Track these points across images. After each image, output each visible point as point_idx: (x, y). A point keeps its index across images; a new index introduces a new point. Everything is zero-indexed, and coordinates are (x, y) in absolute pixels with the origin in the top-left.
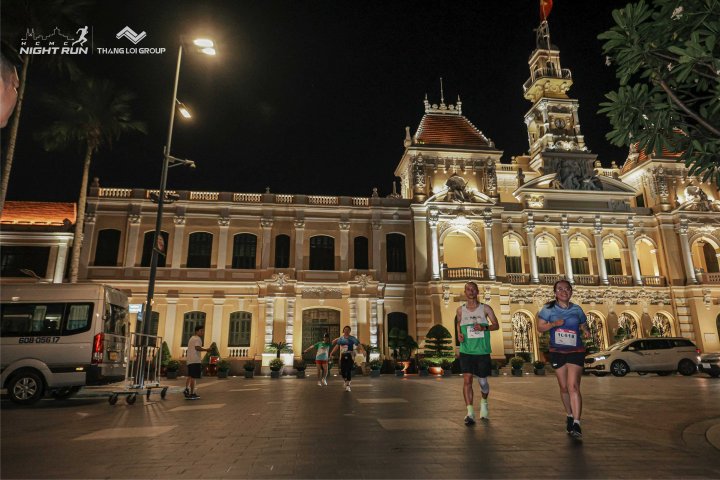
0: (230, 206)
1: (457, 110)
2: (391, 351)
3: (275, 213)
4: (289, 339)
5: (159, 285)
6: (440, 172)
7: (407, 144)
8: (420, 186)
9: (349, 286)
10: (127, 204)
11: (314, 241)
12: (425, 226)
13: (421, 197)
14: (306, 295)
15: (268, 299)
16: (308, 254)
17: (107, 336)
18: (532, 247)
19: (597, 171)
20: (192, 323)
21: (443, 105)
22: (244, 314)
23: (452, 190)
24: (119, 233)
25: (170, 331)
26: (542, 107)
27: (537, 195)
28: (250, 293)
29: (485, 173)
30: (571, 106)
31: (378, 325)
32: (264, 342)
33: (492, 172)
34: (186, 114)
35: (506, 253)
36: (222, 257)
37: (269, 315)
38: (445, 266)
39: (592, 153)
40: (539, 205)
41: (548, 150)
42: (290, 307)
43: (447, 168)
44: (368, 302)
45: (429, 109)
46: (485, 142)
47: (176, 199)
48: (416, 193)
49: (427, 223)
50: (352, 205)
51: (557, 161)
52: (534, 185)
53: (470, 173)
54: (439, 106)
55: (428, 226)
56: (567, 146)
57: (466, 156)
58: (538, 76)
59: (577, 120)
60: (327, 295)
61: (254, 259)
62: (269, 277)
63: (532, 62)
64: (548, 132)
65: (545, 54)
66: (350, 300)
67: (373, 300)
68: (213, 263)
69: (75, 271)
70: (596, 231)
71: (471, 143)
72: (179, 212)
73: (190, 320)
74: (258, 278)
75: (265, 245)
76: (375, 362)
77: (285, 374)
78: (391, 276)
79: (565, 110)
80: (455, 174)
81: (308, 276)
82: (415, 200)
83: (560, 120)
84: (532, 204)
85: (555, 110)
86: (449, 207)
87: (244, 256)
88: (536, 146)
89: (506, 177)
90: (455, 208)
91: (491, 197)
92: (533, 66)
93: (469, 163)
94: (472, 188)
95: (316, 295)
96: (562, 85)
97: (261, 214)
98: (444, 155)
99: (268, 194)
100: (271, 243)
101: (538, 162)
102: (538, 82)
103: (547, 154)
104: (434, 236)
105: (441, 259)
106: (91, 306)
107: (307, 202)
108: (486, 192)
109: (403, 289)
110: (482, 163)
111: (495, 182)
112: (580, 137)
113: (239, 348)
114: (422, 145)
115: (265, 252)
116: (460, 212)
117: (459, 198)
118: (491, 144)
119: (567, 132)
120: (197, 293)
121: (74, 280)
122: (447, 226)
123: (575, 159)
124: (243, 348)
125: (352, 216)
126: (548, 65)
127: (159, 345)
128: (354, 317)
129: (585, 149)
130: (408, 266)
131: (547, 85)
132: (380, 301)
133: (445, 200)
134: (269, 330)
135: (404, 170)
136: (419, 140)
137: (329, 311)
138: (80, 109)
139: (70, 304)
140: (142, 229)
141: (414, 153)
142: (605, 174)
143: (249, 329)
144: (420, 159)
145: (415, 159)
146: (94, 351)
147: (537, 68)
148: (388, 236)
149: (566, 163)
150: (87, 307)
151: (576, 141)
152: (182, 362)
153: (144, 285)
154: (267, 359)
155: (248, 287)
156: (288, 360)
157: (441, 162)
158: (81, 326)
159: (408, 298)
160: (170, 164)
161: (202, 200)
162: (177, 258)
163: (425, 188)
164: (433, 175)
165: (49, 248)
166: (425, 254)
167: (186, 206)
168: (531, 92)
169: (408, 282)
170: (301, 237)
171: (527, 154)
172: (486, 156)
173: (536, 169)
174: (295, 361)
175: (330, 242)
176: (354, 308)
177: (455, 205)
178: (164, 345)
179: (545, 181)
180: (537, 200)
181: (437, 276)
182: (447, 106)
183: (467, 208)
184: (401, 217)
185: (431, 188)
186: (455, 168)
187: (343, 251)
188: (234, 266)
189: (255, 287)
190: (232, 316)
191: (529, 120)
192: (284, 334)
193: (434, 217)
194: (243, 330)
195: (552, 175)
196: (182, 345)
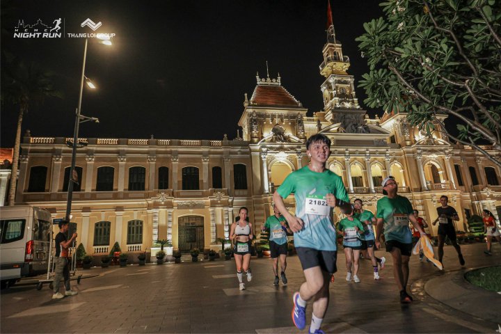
0: (125, 148)
1: (277, 82)
3: (158, 152)
4: (169, 237)
5: (74, 204)
6: (268, 123)
7: (246, 105)
8: (255, 133)
9: (209, 200)
10: (51, 148)
11: (185, 170)
12: (259, 158)
13: (256, 140)
14: (180, 207)
15: (154, 210)
16: (181, 179)
17: (36, 242)
19: (366, 121)
20: (101, 230)
21: (269, 79)
22: (138, 221)
23: (276, 135)
24: (46, 168)
25: (85, 236)
26: (331, 80)
28: (141, 207)
29: (296, 123)
30: (349, 80)
32: (151, 240)
33: (301, 122)
34: (91, 85)
36: (121, 183)
37: (155, 222)
38: (272, 184)
39: (363, 109)
41: (336, 108)
42: (170, 215)
43: (272, 120)
44: (222, 210)
45: (260, 82)
46: (296, 104)
47: (86, 145)
48: (252, 137)
49: (260, 156)
50: (210, 145)
51: (342, 115)
53: (287, 123)
54: (266, 80)
55: (261, 158)
56: (348, 105)
57: (284, 112)
58: (329, 60)
59: (353, 88)
60: (194, 206)
61: (144, 184)
62: (155, 196)
63: (325, 52)
64: (335, 96)
65: (333, 46)
66: (211, 210)
67: (225, 209)
68: (114, 188)
69: (13, 197)
70: (366, 159)
71: (287, 104)
72: (90, 153)
73: (100, 227)
74: (147, 196)
75: (151, 174)
76: (228, 249)
77: (167, 261)
78: (237, 192)
79: (345, 83)
80: (277, 124)
81: (181, 194)
82: (252, 142)
83: (342, 88)
85: (339, 82)
86: (273, 146)
87: (137, 181)
88: (328, 105)
89: (310, 126)
90: (278, 146)
91: (301, 138)
92: (325, 54)
93: (286, 117)
94: (288, 133)
95: (187, 207)
96: (343, 66)
97: (148, 153)
98: (270, 112)
99: (152, 139)
100: (156, 173)
101: (329, 116)
102: (329, 64)
103: (335, 111)
104: (265, 165)
105: (269, 180)
106: (24, 221)
107: (179, 144)
108: (297, 135)
109: (245, 200)
110: (294, 117)
111: (303, 129)
112: (356, 100)
113: (135, 245)
114: (255, 106)
115: (151, 178)
116: (281, 149)
117: (280, 140)
118: (300, 105)
119: (347, 96)
120: (104, 208)
121: (12, 203)
122: (273, 158)
123: (352, 113)
124: (137, 245)
125: (210, 153)
126: (335, 53)
127: (78, 245)
128: (213, 220)
129: (358, 107)
130: (248, 185)
131: (334, 66)
132: (230, 209)
133: (272, 141)
134: (155, 231)
135: (244, 122)
136: (254, 102)
137: (196, 217)
138: (14, 82)
139: (7, 221)
140: (63, 165)
141: (251, 111)
142: (371, 123)
143: (141, 232)
144: (255, 115)
145: (251, 115)
146: (27, 253)
147: (327, 55)
148: (235, 166)
149: (346, 117)
150: (20, 222)
151: (353, 102)
152: (94, 256)
153: (65, 204)
154: (154, 251)
155: (140, 203)
156: (169, 251)
157: (268, 116)
158: (16, 236)
159: (249, 206)
160: (81, 120)
161: (107, 144)
162: (89, 185)
163: (258, 134)
164: (263, 125)
166: (259, 177)
167: (95, 148)
168: (325, 70)
169: (249, 196)
170: (176, 168)
171: (323, 110)
172: (297, 112)
173: (329, 120)
174: (174, 252)
175: (196, 170)
176: (213, 214)
177: (278, 144)
178: (81, 245)
179: (334, 128)
182: (271, 79)
183: (285, 146)
184: (243, 153)
185: (262, 134)
186: (277, 120)
187: (205, 176)
188: (130, 189)
189: (145, 203)
190: (129, 223)
191: (324, 89)
192: (166, 234)
193: (264, 152)
194: (137, 233)
195: (339, 124)
196: (94, 245)
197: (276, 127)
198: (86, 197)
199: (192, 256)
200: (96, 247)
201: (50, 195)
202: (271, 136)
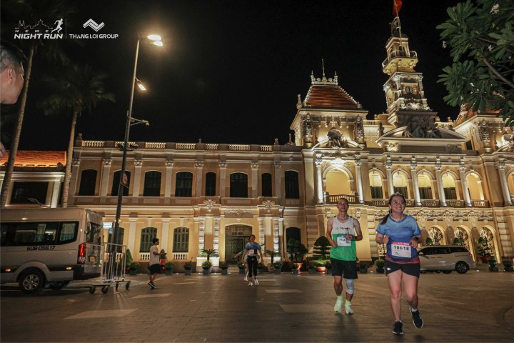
0: (173, 152)
1: (334, 82)
2: (289, 255)
3: (205, 157)
4: (216, 247)
5: (123, 209)
6: (323, 127)
7: (299, 106)
8: (309, 137)
9: (258, 209)
10: (101, 151)
11: (233, 177)
12: (312, 165)
13: (309, 145)
14: (228, 215)
15: (201, 218)
16: (229, 186)
17: (88, 246)
18: (390, 180)
19: (437, 124)
20: (147, 236)
21: (324, 79)
22: (184, 229)
23: (332, 139)
24: (96, 172)
25: (132, 241)
26: (396, 79)
27: (393, 142)
28: (188, 214)
29: (355, 127)
30: (417, 77)
31: (279, 237)
32: (197, 249)
33: (360, 126)
34: (142, 87)
35: (371, 184)
36: (168, 189)
37: (202, 230)
38: (327, 193)
39: (433, 111)
40: (395, 149)
41: (401, 110)
42: (216, 224)
43: (328, 123)
44: (272, 220)
45: (315, 82)
46: (355, 105)
47: (136, 147)
48: (305, 142)
49: (314, 163)
50: (260, 151)
51: (407, 117)
52: (391, 135)
53: (344, 127)
54: (321, 79)
55: (315, 165)
56: (415, 106)
57: (342, 114)
58: (393, 56)
59: (421, 87)
60: (242, 215)
61: (191, 189)
62: (202, 203)
63: (389, 46)
64: (400, 96)
65: (398, 41)
66: (259, 219)
67: (275, 219)
68: (161, 193)
69: (66, 199)
70: (437, 168)
71: (344, 105)
72: (138, 157)
73: (146, 233)
74: (194, 203)
75: (198, 180)
76: (277, 263)
77: (213, 272)
78: (288, 201)
79: (412, 81)
80: (334, 128)
81: (229, 202)
82: (305, 147)
83: (409, 88)
84: (390, 149)
85: (405, 80)
86: (329, 151)
87: (184, 187)
88: (392, 106)
89: (371, 129)
90: (334, 152)
91: (360, 144)
92: (389, 50)
93: (344, 120)
94: (346, 137)
95: (235, 215)
96: (411, 63)
97: (195, 157)
98: (325, 114)
99: (200, 144)
100: (203, 179)
101: (393, 118)
102: (393, 61)
103: (400, 112)
104: (319, 172)
105: (324, 189)
106: (77, 223)
107: (228, 149)
108: (356, 140)
109: (297, 210)
110: (353, 119)
111: (363, 133)
112: (424, 100)
113: (180, 254)
114: (310, 107)
115: (198, 185)
116: (338, 155)
117: (336, 145)
118: (359, 106)
119: (414, 96)
120: (151, 214)
121: (65, 206)
122: (328, 165)
123: (420, 116)
124: (183, 254)
125: (260, 158)
126: (400, 48)
127: (124, 251)
128: (262, 231)
129: (427, 108)
130: (300, 194)
131: (399, 63)
132: (280, 220)
133: (327, 146)
134: (202, 240)
135: (297, 125)
136: (307, 104)
137: (244, 226)
138: (69, 85)
139: (62, 223)
140: (112, 169)
141: (304, 113)
142: (443, 126)
143: (187, 240)
144: (308, 118)
145: (304, 117)
146: (79, 255)
147: (392, 51)
148: (286, 172)
149: (414, 119)
150: (74, 225)
151: (421, 103)
152: (140, 263)
153: (114, 209)
154: (200, 261)
155: (187, 209)
156: (215, 262)
157: (324, 119)
158: (70, 238)
159: (301, 217)
160: (131, 123)
161: (154, 148)
162: (137, 189)
163: (312, 138)
164: (318, 128)
165: (47, 183)
166: (313, 185)
167: (143, 153)
168: (388, 68)
169: (301, 205)
170: (224, 174)
171: (386, 112)
172: (356, 114)
173: (392, 123)
174: (220, 263)
175: (245, 177)
176: (262, 224)
177: (334, 150)
178: (128, 251)
179: (399, 132)
180: (394, 146)
181: (321, 201)
182: (327, 79)
183: (342, 152)
184: (295, 159)
185: (316, 138)
186: (333, 124)
187: (254, 184)
188: (177, 195)
189: (192, 209)
190: (176, 230)
191: (387, 88)
192: (212, 243)
193: (319, 158)
194: (183, 241)
195: (405, 128)
196: (141, 251)
197: (332, 131)
198: (133, 202)
199: (240, 268)
200: (143, 254)
201: (99, 199)
202: (327, 141)
